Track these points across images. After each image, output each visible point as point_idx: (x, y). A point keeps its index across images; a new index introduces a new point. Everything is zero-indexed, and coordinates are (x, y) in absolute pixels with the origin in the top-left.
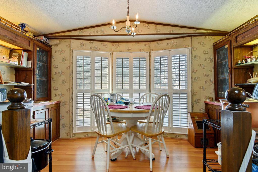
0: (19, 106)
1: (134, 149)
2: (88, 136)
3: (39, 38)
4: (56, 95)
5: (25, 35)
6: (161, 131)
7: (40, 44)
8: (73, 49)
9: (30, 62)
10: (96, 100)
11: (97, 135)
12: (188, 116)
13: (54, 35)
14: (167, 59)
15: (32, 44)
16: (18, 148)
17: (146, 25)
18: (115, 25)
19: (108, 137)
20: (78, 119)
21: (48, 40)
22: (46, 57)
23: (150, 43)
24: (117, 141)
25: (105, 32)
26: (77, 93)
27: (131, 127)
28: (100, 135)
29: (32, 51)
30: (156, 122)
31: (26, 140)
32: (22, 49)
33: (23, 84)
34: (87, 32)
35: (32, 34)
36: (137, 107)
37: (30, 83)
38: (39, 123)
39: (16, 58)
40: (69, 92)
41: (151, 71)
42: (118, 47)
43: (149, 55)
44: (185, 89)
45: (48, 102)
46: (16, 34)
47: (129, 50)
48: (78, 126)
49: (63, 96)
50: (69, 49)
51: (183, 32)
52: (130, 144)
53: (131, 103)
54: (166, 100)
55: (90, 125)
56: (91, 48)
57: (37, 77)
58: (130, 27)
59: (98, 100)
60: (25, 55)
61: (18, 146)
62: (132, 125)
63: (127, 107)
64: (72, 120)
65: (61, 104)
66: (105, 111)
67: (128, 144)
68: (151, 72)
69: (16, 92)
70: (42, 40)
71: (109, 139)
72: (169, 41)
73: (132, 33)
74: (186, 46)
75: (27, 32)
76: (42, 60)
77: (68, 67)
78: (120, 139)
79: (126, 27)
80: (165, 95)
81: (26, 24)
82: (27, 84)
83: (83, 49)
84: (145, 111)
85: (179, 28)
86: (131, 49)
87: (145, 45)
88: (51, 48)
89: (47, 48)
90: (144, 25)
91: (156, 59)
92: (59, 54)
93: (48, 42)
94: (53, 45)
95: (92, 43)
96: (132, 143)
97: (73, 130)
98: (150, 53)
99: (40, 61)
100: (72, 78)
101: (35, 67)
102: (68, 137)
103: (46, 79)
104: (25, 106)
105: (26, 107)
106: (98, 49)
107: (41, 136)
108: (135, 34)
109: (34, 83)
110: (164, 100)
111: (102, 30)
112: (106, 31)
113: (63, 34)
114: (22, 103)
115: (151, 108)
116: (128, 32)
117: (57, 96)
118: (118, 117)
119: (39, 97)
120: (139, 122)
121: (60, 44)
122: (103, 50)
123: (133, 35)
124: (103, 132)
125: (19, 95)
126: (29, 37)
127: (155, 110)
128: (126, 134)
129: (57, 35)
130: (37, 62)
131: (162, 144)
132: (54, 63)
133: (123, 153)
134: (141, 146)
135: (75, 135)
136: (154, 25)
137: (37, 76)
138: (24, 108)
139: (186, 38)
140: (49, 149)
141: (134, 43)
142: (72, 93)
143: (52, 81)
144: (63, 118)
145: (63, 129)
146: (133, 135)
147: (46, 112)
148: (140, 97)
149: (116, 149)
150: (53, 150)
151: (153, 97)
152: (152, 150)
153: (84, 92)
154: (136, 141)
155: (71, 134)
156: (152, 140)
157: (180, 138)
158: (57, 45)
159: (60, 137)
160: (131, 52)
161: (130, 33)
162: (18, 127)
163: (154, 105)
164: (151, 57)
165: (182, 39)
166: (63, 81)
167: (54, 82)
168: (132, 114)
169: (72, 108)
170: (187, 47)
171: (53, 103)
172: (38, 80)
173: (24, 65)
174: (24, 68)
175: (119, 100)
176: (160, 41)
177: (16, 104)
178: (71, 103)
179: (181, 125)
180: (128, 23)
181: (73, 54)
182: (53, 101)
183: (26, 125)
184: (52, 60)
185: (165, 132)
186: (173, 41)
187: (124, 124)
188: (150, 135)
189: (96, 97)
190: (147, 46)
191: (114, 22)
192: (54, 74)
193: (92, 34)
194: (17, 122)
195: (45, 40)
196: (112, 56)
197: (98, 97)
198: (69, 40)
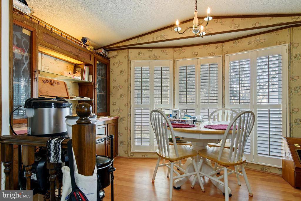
0: (86, 121)
1: (202, 178)
2: (147, 157)
3: (98, 51)
4: (114, 111)
5: (86, 50)
6: (241, 159)
7: (100, 57)
8: (131, 60)
9: (91, 76)
10: (157, 116)
11: (158, 156)
12: (283, 142)
13: (112, 46)
14: (249, 62)
15: (92, 58)
16: (86, 164)
17: (218, 20)
18: (179, 27)
19: (171, 160)
20: (136, 137)
21: (106, 52)
22: (105, 71)
23: (223, 43)
24: (180, 166)
25: (166, 37)
26: (135, 109)
27: (199, 151)
28: (162, 157)
29: (93, 65)
30: (234, 146)
31: (92, 156)
32: (84, 64)
33: (86, 98)
34: (145, 39)
35: (92, 48)
36: (207, 126)
37: (91, 98)
38: (102, 139)
39: (79, 73)
40: (126, 107)
41: (224, 80)
42: (181, 53)
43: (222, 59)
44: (277, 103)
45: (107, 117)
46: (79, 49)
47: (195, 55)
48: (137, 145)
49: (121, 111)
50: (127, 60)
51: (275, 23)
52: (197, 172)
53: (199, 121)
54: (249, 119)
55: (149, 145)
56: (150, 57)
57: (97, 92)
58: (198, 26)
59: (160, 116)
60: (87, 69)
61: (86, 161)
62: (200, 148)
63: (194, 126)
64: (130, 138)
65: (119, 120)
66: (167, 130)
67: (195, 171)
68: (224, 82)
69: (83, 107)
70: (101, 53)
71: (172, 163)
72: (253, 39)
73: (201, 34)
74: (280, 42)
75: (88, 46)
76: (101, 74)
77: (126, 80)
78: (184, 163)
79: (193, 26)
80: (248, 112)
81: (87, 38)
82: (89, 99)
83: (141, 59)
84: (219, 132)
85: (269, 18)
86: (197, 54)
87: (217, 47)
88: (110, 61)
89: (106, 61)
90: (216, 22)
91: (232, 65)
92: (117, 66)
93: (106, 54)
94: (111, 57)
95: (151, 51)
96: (200, 171)
97: (132, 149)
98: (223, 57)
99: (99, 75)
100: (130, 91)
101: (96, 82)
102: (127, 156)
103: (105, 94)
104: (91, 120)
105: (92, 122)
106: (158, 57)
107: (101, 152)
108: (204, 34)
109: (94, 98)
110: (246, 119)
111: (163, 34)
112: (167, 35)
113: (120, 45)
114: (88, 118)
115: (228, 128)
116: (196, 33)
117: (116, 111)
118: (182, 138)
119: (99, 112)
120: (208, 145)
121: (118, 55)
122: (163, 59)
123: (202, 35)
124: (165, 154)
125: (86, 109)
126: (90, 51)
127: (233, 131)
128: (193, 159)
129: (115, 46)
130: (97, 76)
131: (243, 177)
132: (112, 76)
133: (188, 182)
134: (212, 176)
135: (133, 154)
136: (230, 20)
137: (97, 90)
138: (90, 123)
139: (281, 30)
140: (111, 167)
141: (202, 46)
142: (130, 109)
143: (111, 96)
144: (121, 134)
145: (122, 147)
146: (201, 161)
147: (105, 128)
148: (210, 114)
149: (180, 176)
150: (115, 169)
151: (228, 115)
152: (228, 183)
153: (142, 107)
154: (205, 169)
155: (129, 153)
156: (228, 171)
157: (269, 171)
158: (115, 57)
159: (119, 155)
160: (198, 58)
161: (198, 33)
162: (85, 142)
163: (232, 125)
164: (224, 62)
165: (273, 34)
166: (121, 96)
167: (112, 97)
168: (201, 135)
169: (130, 124)
170: (283, 43)
171: (112, 118)
172: (98, 95)
173: (86, 80)
174: (86, 83)
175: (183, 117)
176: (239, 40)
177: (83, 118)
178: (129, 120)
179: (271, 153)
180: (196, 21)
181: (131, 66)
182: (112, 116)
183: (92, 141)
184: (111, 73)
185: (247, 161)
186: (258, 37)
187: (190, 147)
188: (224, 164)
189: (157, 113)
190: (219, 47)
191: (177, 23)
192: (113, 88)
193: (151, 41)
194: (85, 136)
195: (104, 52)
196: (174, 64)
197: (159, 114)
198: (126, 50)
